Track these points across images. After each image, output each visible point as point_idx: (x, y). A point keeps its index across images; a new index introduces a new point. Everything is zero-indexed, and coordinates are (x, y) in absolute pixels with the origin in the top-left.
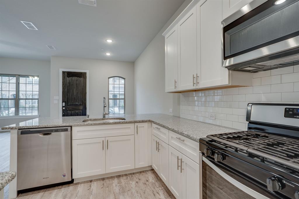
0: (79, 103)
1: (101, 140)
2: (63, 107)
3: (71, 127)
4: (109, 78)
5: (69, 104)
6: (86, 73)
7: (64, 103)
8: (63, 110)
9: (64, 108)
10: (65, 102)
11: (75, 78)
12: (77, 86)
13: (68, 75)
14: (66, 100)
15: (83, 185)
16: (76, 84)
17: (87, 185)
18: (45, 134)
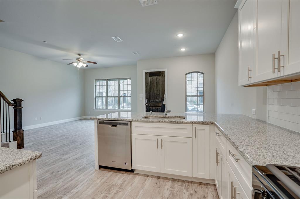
0: (159, 99)
1: (155, 138)
2: (146, 103)
3: (131, 122)
4: (186, 74)
5: (151, 101)
6: (164, 72)
7: (147, 100)
8: (146, 105)
9: (147, 104)
10: (148, 99)
11: (155, 77)
12: (157, 85)
13: (150, 74)
14: (148, 97)
15: (140, 176)
16: (156, 83)
18: (113, 126)
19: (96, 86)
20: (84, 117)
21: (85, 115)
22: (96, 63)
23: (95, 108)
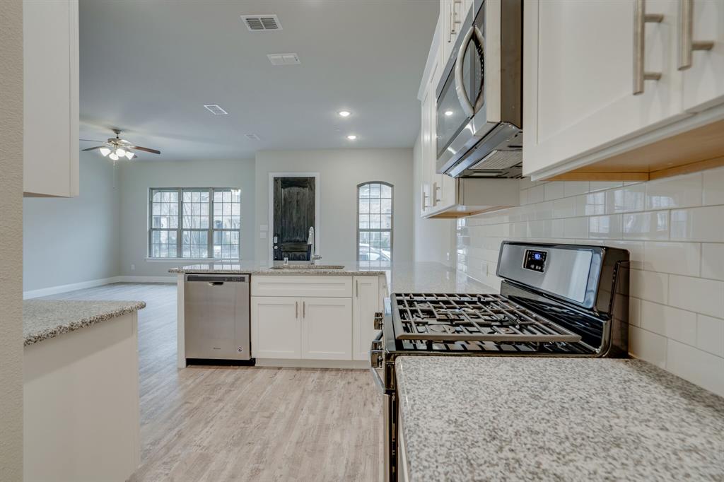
0: (302, 237)
1: (293, 301)
2: (275, 245)
3: (250, 275)
4: (359, 186)
5: (285, 239)
6: (313, 178)
7: (276, 238)
8: (274, 250)
9: (276, 247)
10: (278, 236)
11: (295, 190)
12: (298, 205)
13: (286, 183)
14: (279, 232)
15: (266, 370)
16: (297, 202)
17: (271, 372)
18: (215, 284)
19: (151, 203)
20: (119, 279)
21: (120, 274)
22: (158, 152)
23: (150, 257)
